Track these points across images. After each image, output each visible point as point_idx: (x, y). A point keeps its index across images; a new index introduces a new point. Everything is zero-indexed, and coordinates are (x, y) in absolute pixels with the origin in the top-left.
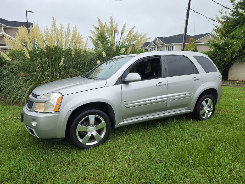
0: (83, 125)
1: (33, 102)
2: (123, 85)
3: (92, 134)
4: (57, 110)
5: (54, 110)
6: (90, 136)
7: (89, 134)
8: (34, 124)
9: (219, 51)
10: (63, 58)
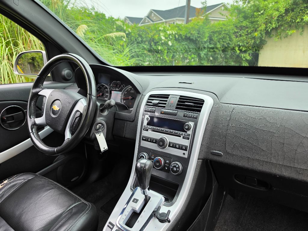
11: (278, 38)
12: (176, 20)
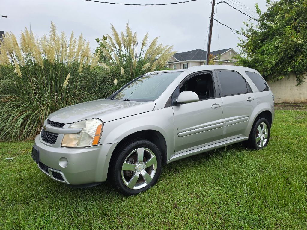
0: (128, 162)
1: (58, 134)
2: (174, 107)
3: (140, 173)
4: (97, 143)
5: (93, 144)
6: (138, 176)
7: (137, 175)
8: (62, 164)
10: (68, 75)
11: (273, 81)
12: (190, 62)
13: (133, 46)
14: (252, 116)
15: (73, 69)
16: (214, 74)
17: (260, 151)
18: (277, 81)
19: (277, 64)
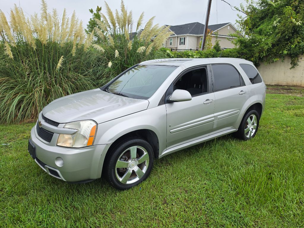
0: (122, 159)
1: (54, 133)
2: (167, 105)
4: (92, 142)
5: (87, 145)
6: (131, 172)
8: (59, 164)
9: (245, 49)
10: (62, 58)
11: (268, 63)
13: (128, 25)
14: (242, 109)
15: (67, 50)
16: (208, 69)
17: (248, 142)
18: (272, 63)
19: (273, 45)
